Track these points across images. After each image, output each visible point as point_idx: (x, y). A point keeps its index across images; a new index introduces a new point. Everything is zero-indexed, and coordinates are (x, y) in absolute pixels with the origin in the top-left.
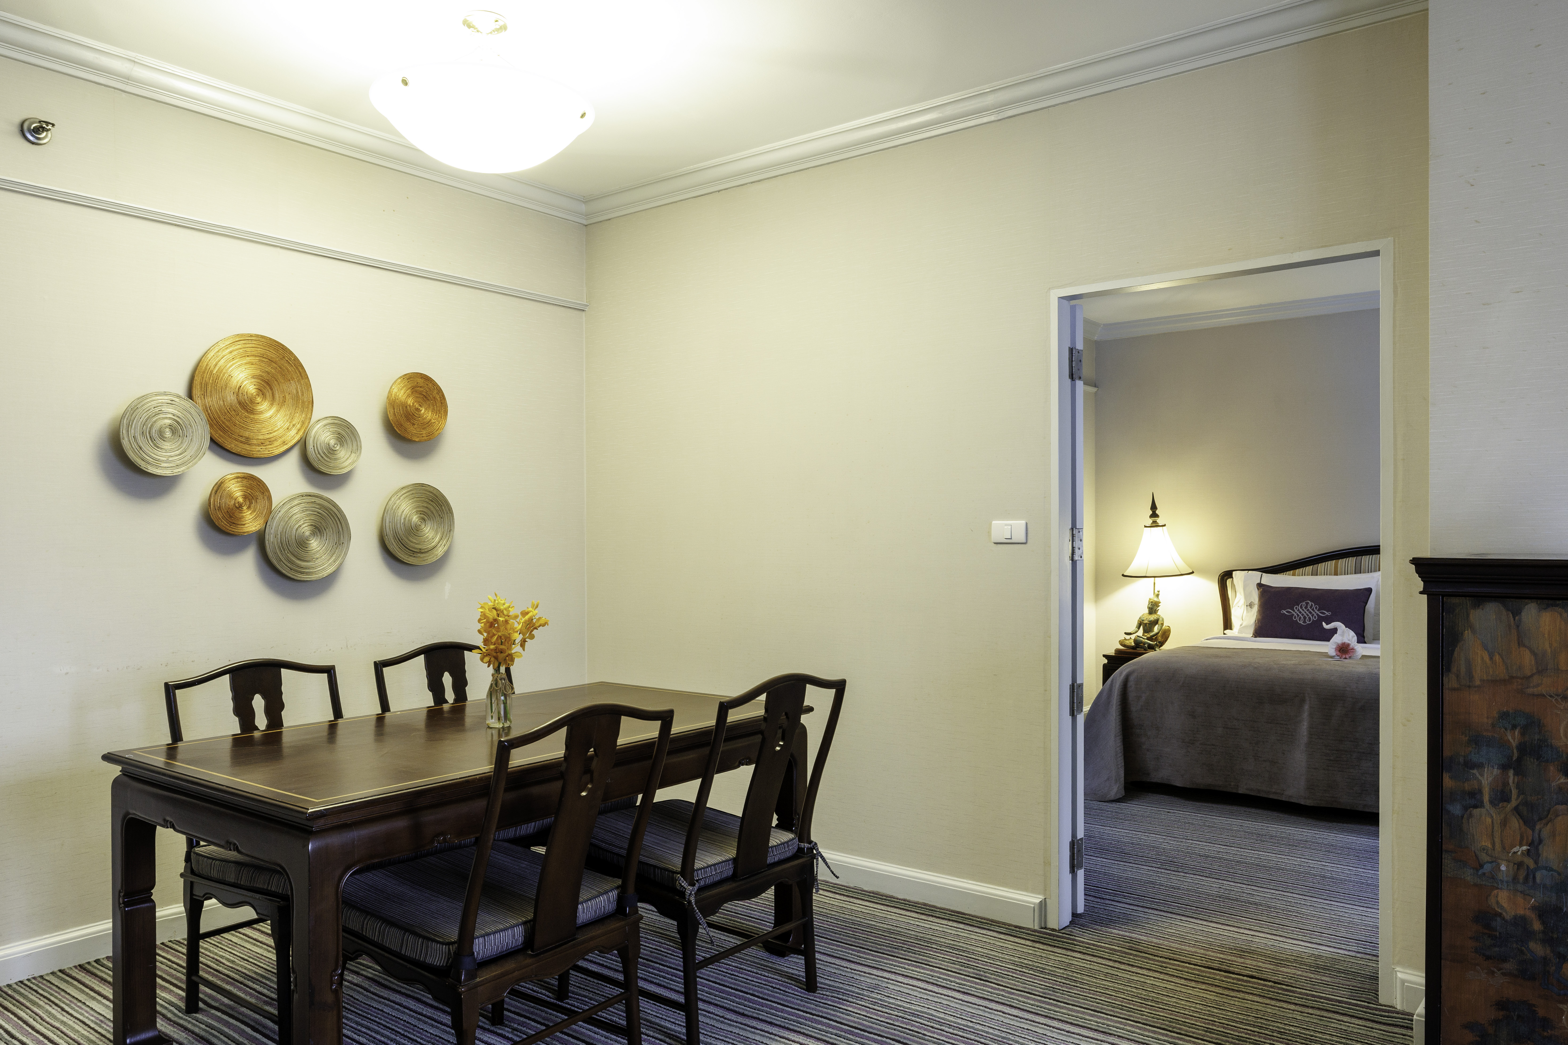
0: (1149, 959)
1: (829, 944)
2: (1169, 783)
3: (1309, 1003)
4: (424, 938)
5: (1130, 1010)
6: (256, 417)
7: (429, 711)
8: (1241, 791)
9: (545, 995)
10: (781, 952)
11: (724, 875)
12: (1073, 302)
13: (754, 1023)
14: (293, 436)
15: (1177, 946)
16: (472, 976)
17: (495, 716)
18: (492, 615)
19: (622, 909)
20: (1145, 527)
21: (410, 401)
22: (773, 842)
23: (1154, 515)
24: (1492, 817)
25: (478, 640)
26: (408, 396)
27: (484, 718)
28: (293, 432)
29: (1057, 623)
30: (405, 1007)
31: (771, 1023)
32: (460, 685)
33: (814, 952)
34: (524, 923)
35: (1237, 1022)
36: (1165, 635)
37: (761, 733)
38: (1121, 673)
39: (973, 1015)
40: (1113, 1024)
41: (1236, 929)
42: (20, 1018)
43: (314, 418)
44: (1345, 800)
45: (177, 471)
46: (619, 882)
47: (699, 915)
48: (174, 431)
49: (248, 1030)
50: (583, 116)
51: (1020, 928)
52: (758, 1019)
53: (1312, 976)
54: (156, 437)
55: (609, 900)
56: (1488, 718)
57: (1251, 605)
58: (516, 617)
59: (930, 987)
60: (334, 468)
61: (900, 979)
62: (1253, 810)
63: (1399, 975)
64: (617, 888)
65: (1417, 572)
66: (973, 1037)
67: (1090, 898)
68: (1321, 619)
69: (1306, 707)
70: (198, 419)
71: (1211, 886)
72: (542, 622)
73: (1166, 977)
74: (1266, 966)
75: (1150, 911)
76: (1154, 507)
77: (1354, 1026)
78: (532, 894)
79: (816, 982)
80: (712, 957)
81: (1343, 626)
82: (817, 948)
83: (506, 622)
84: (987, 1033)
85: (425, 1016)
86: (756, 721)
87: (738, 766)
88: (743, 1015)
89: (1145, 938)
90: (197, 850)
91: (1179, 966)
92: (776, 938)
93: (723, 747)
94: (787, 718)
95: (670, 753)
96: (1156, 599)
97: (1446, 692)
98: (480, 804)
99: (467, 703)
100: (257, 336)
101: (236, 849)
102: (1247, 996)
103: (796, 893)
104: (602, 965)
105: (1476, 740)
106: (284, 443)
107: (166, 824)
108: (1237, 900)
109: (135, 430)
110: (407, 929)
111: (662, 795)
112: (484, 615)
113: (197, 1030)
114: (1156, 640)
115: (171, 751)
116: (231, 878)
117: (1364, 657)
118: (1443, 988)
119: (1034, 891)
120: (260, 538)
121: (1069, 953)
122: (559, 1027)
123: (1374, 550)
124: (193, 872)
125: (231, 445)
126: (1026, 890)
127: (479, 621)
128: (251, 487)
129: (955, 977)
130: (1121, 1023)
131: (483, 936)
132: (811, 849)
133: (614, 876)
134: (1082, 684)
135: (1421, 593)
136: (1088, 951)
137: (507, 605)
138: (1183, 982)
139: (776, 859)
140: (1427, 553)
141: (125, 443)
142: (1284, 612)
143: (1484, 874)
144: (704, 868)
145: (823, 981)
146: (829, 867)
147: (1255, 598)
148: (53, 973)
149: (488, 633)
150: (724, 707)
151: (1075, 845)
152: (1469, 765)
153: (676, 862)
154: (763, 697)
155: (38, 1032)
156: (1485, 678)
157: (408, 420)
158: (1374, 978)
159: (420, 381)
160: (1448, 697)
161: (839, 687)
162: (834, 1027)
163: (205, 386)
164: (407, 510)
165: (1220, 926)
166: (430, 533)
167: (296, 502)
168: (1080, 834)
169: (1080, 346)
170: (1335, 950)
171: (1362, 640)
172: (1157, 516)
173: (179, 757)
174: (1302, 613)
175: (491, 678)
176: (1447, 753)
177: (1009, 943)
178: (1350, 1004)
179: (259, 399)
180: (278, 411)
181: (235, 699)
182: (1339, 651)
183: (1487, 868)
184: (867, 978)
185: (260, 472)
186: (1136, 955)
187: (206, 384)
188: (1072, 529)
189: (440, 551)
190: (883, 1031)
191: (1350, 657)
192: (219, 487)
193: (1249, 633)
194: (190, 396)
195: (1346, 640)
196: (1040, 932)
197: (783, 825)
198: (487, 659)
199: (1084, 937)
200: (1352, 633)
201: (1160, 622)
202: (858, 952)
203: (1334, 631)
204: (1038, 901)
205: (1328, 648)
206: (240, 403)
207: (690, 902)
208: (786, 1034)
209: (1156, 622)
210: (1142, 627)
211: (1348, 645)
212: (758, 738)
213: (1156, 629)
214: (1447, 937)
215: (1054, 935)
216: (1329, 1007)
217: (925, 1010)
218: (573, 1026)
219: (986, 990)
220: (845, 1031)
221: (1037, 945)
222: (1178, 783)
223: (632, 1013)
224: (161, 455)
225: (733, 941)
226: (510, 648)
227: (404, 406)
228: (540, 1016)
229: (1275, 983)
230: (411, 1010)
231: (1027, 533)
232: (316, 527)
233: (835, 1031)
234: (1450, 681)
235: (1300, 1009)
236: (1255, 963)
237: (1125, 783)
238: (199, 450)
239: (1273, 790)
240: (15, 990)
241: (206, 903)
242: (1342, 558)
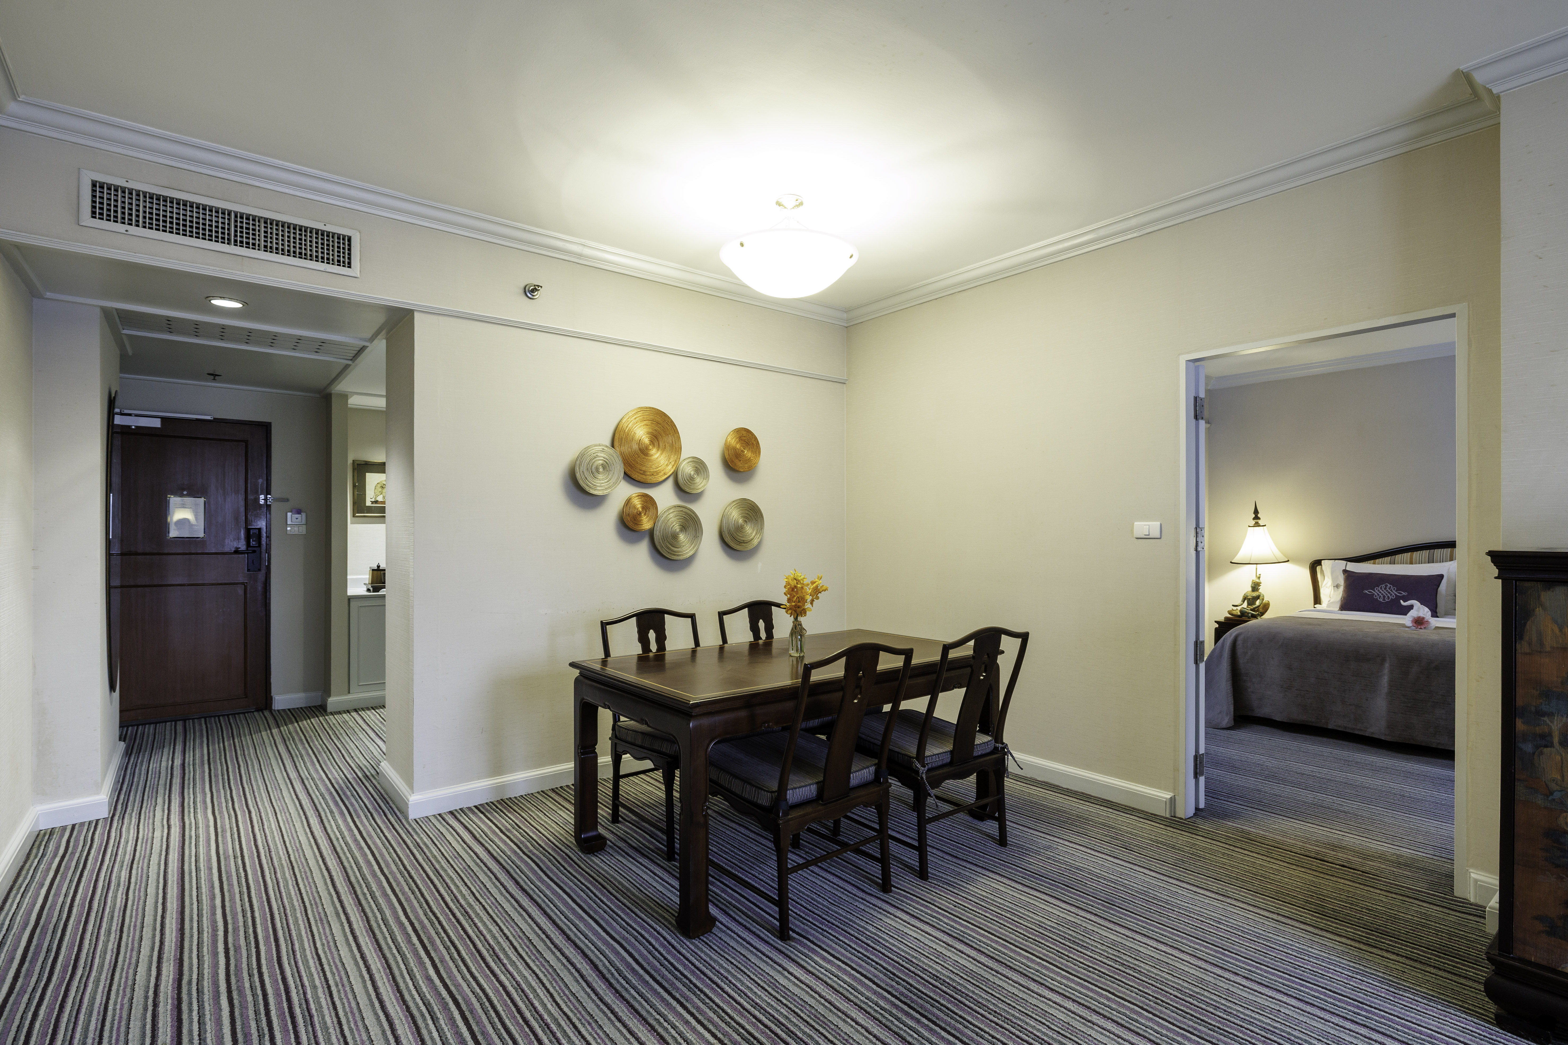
0: (1258, 846)
1: (1015, 815)
2: (1270, 719)
3: (1392, 890)
4: (756, 787)
5: (1243, 881)
6: (649, 458)
7: (750, 645)
8: (1330, 727)
9: (824, 831)
10: (981, 818)
11: (945, 762)
12: (1197, 364)
13: (964, 864)
14: (670, 470)
15: (1280, 838)
16: (786, 814)
17: (795, 649)
18: (793, 583)
19: (877, 779)
20: (1250, 526)
21: (738, 446)
22: (977, 742)
23: (1256, 518)
24: (1561, 755)
25: (783, 600)
26: (737, 443)
27: (788, 650)
28: (670, 467)
29: (1185, 597)
30: (738, 831)
31: (976, 865)
32: (769, 628)
33: (1005, 820)
34: (817, 783)
35: (1331, 898)
36: (1266, 607)
37: (971, 666)
38: (1231, 635)
39: (1122, 873)
40: (1230, 890)
41: (1329, 830)
42: (523, 817)
43: (683, 457)
44: (1420, 737)
45: (605, 492)
46: (876, 761)
47: (928, 787)
48: (604, 467)
49: (648, 836)
50: (851, 257)
51: (1155, 815)
52: (967, 861)
53: (1395, 870)
54: (594, 472)
55: (869, 772)
56: (1557, 677)
57: (1337, 586)
58: (808, 585)
59: (1089, 851)
60: (693, 489)
61: (1067, 843)
62: (1341, 742)
63: (1473, 875)
64: (875, 765)
65: (1492, 562)
66: (1122, 889)
67: (1209, 798)
68: (1398, 598)
69: (1387, 665)
70: (617, 460)
71: (1308, 796)
72: (824, 588)
73: (1272, 860)
74: (1355, 859)
75: (1257, 811)
76: (1256, 512)
77: (1434, 911)
78: (822, 764)
79: (1006, 840)
80: (933, 817)
81: (1419, 604)
82: (1007, 817)
83: (802, 587)
84: (1133, 886)
85: (751, 838)
86: (968, 658)
87: (953, 689)
88: (956, 857)
89: (1254, 830)
90: (619, 723)
91: (1282, 852)
92: (977, 808)
93: (945, 675)
94: (988, 657)
95: (910, 677)
96: (1258, 581)
97: (1519, 656)
98: (789, 705)
99: (774, 640)
100: (650, 408)
101: (647, 724)
102: (1339, 880)
103: (992, 778)
104: (861, 816)
105: (1547, 694)
106: (665, 474)
107: (605, 707)
108: (1329, 808)
109: (583, 468)
110: (745, 781)
111: (905, 705)
112: (788, 583)
113: (619, 834)
114: (1258, 611)
115: (604, 662)
116: (639, 742)
117: (1437, 628)
118: (1516, 888)
119: (1166, 789)
120: (651, 533)
121: (1194, 836)
122: (836, 853)
123: (1452, 545)
124: (616, 737)
125: (635, 476)
126: (1159, 788)
127: (785, 587)
128: (646, 502)
129: (1107, 846)
130: (1237, 890)
131: (792, 789)
132: (1003, 748)
133: (872, 757)
134: (1204, 641)
135: (1496, 578)
136: (1211, 836)
137: (802, 577)
138: (1285, 864)
139: (980, 753)
140: (1500, 548)
141: (578, 475)
142: (1366, 592)
143: (1554, 800)
144: (931, 756)
145: (1011, 839)
146: (1016, 761)
147: (1341, 580)
148: (538, 792)
149: (791, 595)
150: (946, 648)
151: (1197, 758)
152: (1540, 713)
153: (913, 750)
154: (972, 643)
155: (533, 826)
156: (1555, 645)
157: (737, 458)
158: (1450, 876)
159: (744, 433)
160: (1521, 660)
161: (1024, 637)
162: (1020, 872)
163: (621, 440)
164: (736, 515)
165: (1315, 826)
166: (749, 529)
167: (671, 511)
168: (1202, 751)
169: (1202, 395)
170: (1414, 852)
171: (1435, 614)
172: (1259, 518)
173: (608, 666)
174: (1381, 593)
175: (792, 624)
176: (1520, 702)
177: (1147, 825)
178: (1429, 894)
179: (651, 447)
180: (661, 454)
181: (639, 632)
182: (1415, 623)
183: (1557, 795)
184: (1043, 840)
185: (651, 492)
186: (1247, 842)
187: (622, 439)
188: (1196, 528)
189: (756, 542)
190: (1056, 878)
191: (1425, 628)
192: (628, 502)
193: (1336, 607)
194: (613, 446)
195: (1421, 615)
196: (1171, 820)
197: (984, 731)
198: (790, 612)
199: (1205, 826)
200: (1427, 609)
201: (1261, 598)
202: (1036, 822)
203: (1411, 607)
204: (1169, 797)
205: (1406, 620)
206: (640, 450)
207: (922, 778)
208: (987, 873)
209: (1258, 597)
210: (1246, 601)
211: (1423, 618)
212: (969, 670)
213: (1258, 603)
214: (1519, 846)
215: (1181, 823)
216: (1411, 895)
217: (1086, 866)
218: (845, 854)
219: (1131, 857)
220: (1029, 875)
221: (1169, 828)
222: (1278, 718)
223: (884, 849)
224: (597, 482)
225: (947, 808)
226: (804, 605)
227: (735, 449)
228: (823, 846)
229: (1363, 872)
230: (742, 834)
231: (1161, 531)
232: (683, 527)
233: (1021, 875)
234: (1522, 647)
235: (1385, 893)
236: (1345, 856)
237: (1234, 716)
238: (618, 479)
239: (1358, 728)
240: (518, 800)
241: (623, 756)
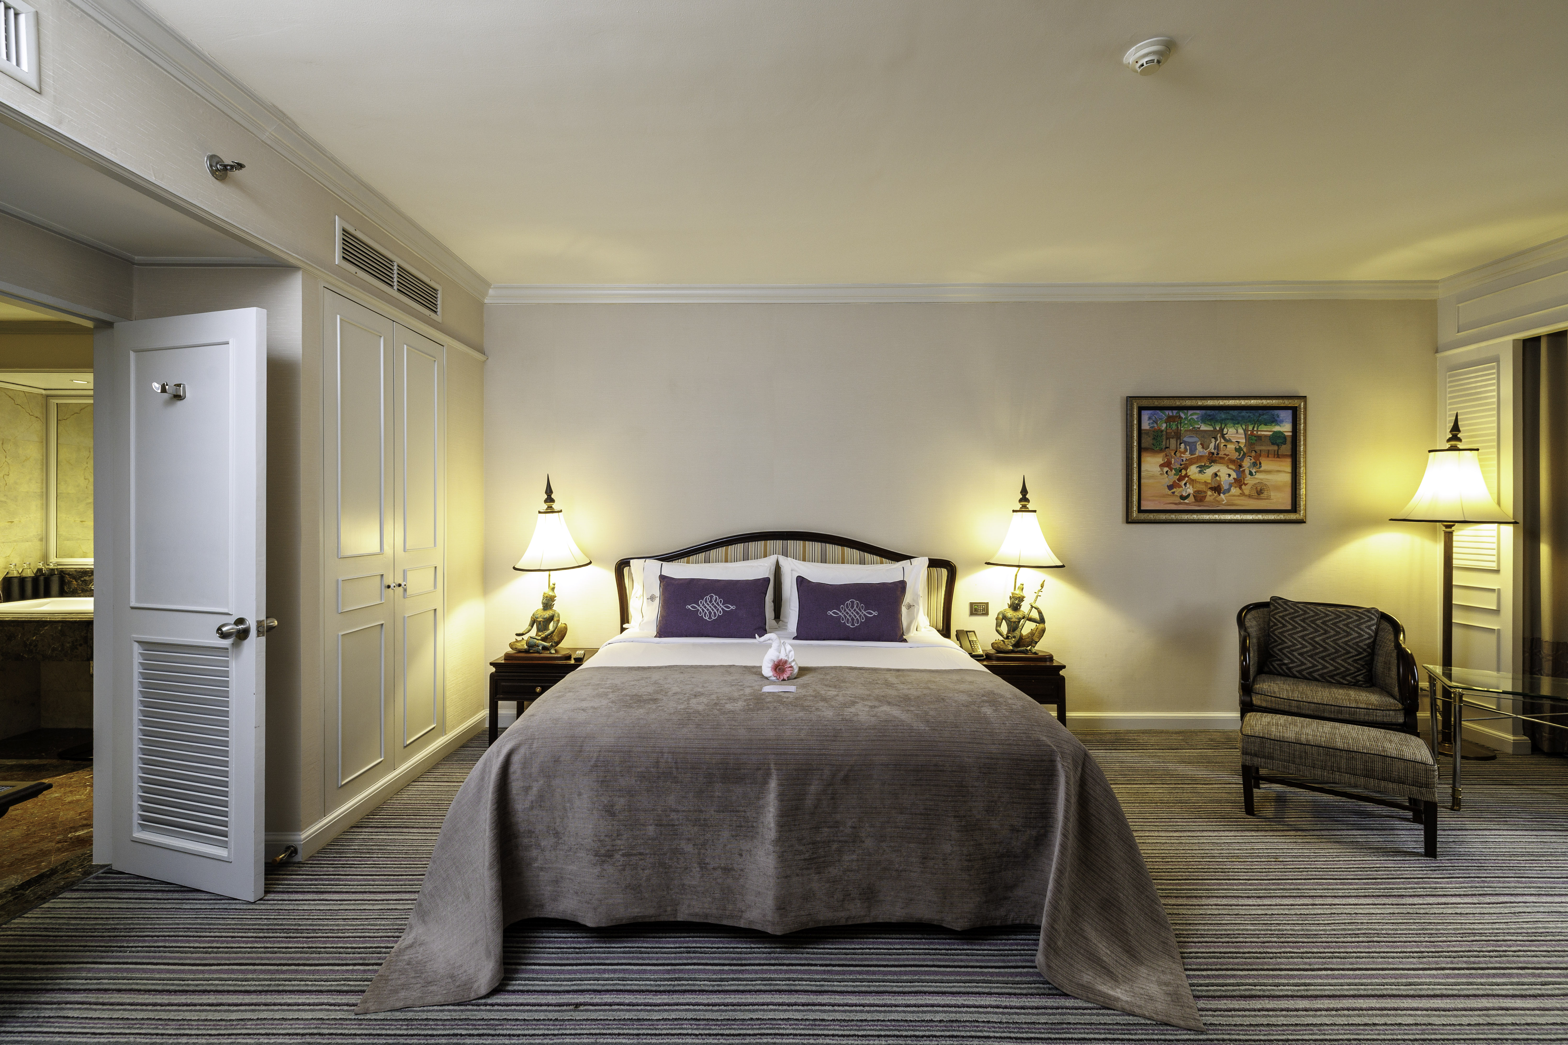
2: (575, 920)
20: (540, 512)
23: (550, 499)
57: (653, 599)
68: (727, 614)
69: (773, 784)
76: (549, 491)
96: (551, 593)
114: (551, 639)
142: (689, 607)
147: (657, 592)
172: (553, 501)
174: (707, 608)
182: (775, 670)
191: (788, 678)
193: (652, 631)
195: (782, 657)
201: (555, 619)
209: (551, 618)
210: (535, 625)
211: (786, 662)
213: (551, 626)
242: (731, 545)
